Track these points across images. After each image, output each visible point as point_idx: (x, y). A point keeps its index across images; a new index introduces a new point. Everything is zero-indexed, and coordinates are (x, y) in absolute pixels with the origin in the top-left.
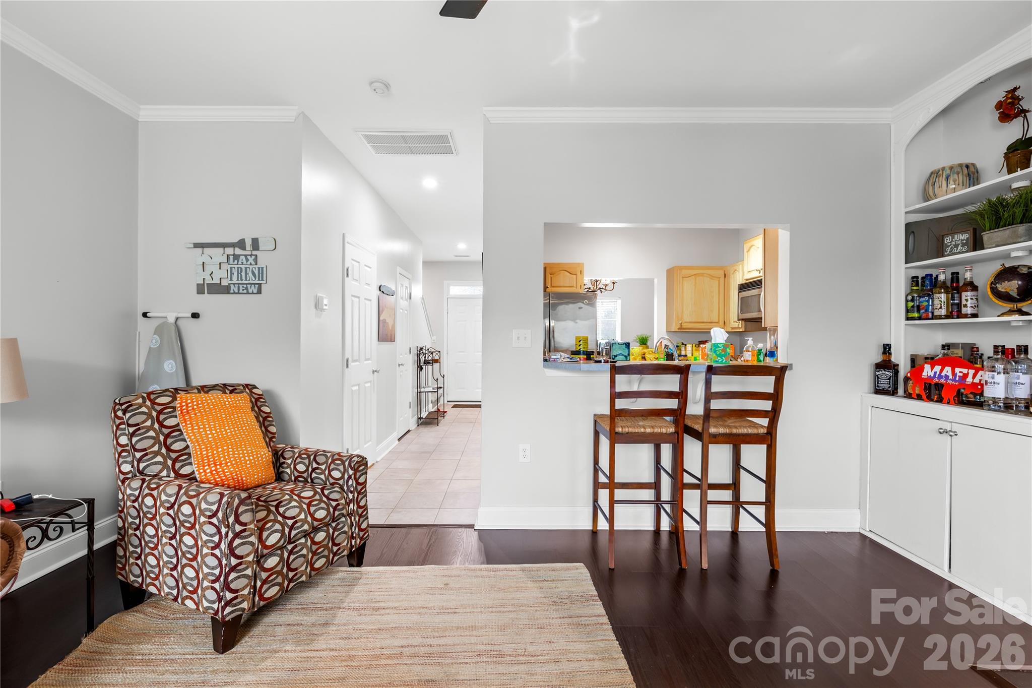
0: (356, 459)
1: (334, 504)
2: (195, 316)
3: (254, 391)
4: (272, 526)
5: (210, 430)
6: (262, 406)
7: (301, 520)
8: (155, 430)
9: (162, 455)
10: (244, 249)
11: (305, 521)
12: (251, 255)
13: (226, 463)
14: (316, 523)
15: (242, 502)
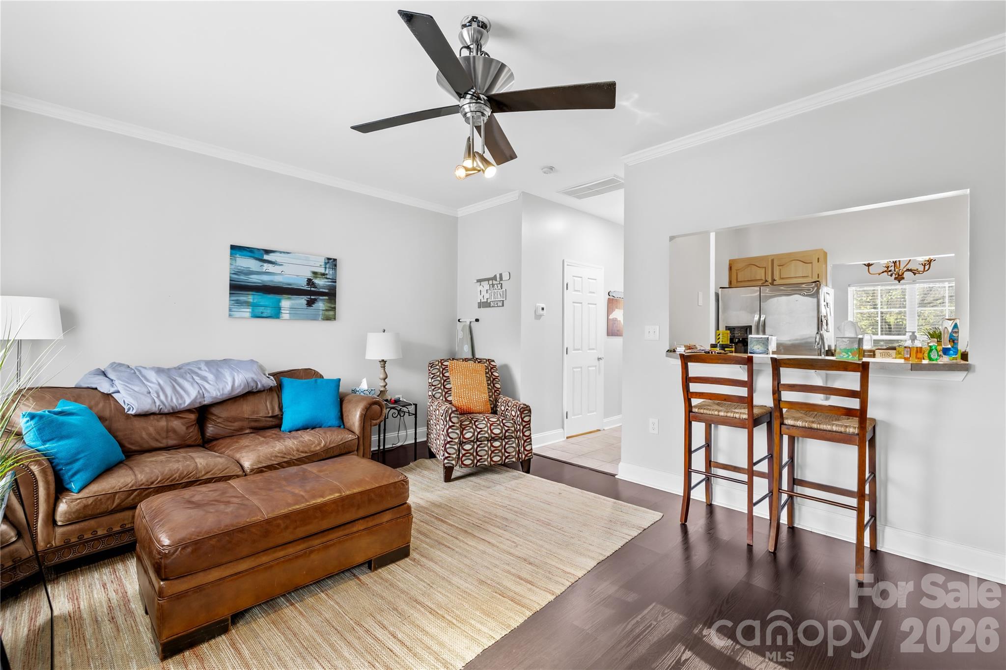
0: (522, 406)
1: (506, 428)
2: (477, 320)
3: (492, 363)
4: (469, 429)
5: (460, 380)
6: (494, 372)
7: (484, 431)
8: (440, 377)
9: (441, 390)
10: (496, 280)
11: (487, 432)
12: (499, 284)
13: (464, 397)
14: (493, 435)
15: (453, 412)
